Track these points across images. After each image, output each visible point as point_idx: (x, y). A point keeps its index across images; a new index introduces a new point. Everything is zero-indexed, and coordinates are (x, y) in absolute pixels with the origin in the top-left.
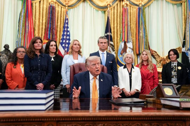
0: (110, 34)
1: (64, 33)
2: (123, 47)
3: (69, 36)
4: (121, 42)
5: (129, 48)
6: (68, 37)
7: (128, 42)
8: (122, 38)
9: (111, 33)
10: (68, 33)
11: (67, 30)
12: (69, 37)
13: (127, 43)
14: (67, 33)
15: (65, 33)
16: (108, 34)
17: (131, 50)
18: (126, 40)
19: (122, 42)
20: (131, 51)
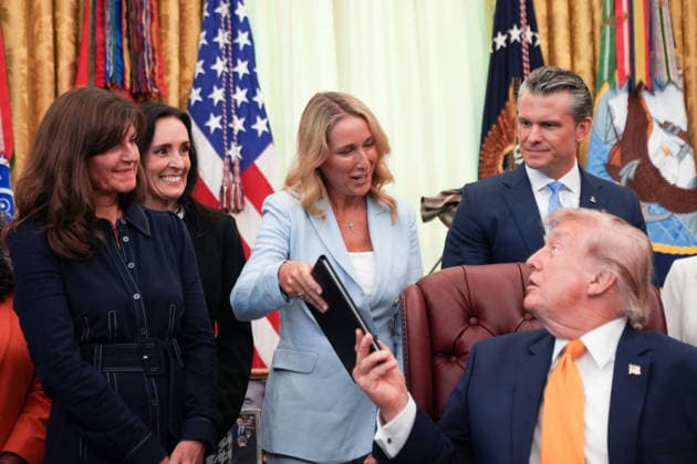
0: (529, 34)
1: (216, 34)
2: (620, 121)
3: (249, 54)
4: (606, 88)
5: (665, 126)
6: (242, 68)
7: (654, 86)
8: (615, 62)
9: (534, 29)
10: (242, 39)
11: (235, 18)
12: (252, 66)
13: (646, 97)
14: (234, 36)
15: (222, 38)
16: (515, 34)
17: (675, 143)
18: (641, 76)
19: (613, 88)
20: (676, 149)
